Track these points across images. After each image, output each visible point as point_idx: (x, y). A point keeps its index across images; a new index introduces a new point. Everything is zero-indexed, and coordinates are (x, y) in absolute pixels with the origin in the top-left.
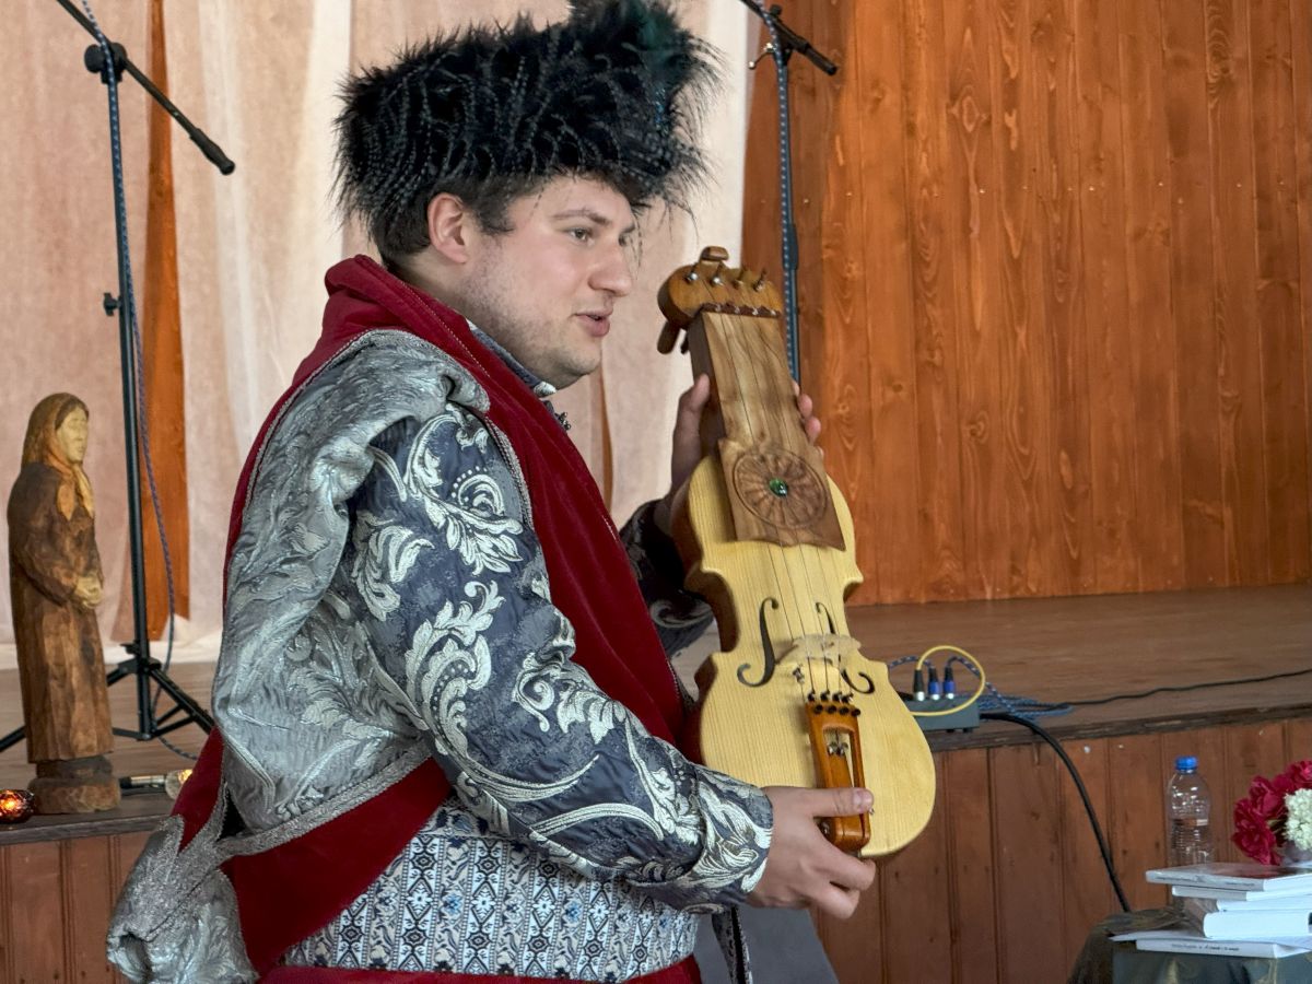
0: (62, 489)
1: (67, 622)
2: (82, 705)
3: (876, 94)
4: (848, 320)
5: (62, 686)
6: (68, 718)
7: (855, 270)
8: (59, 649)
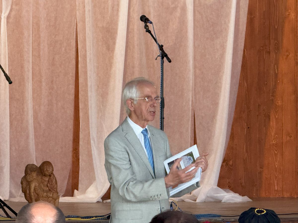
3: (287, 54)
4: (277, 117)
7: (279, 103)
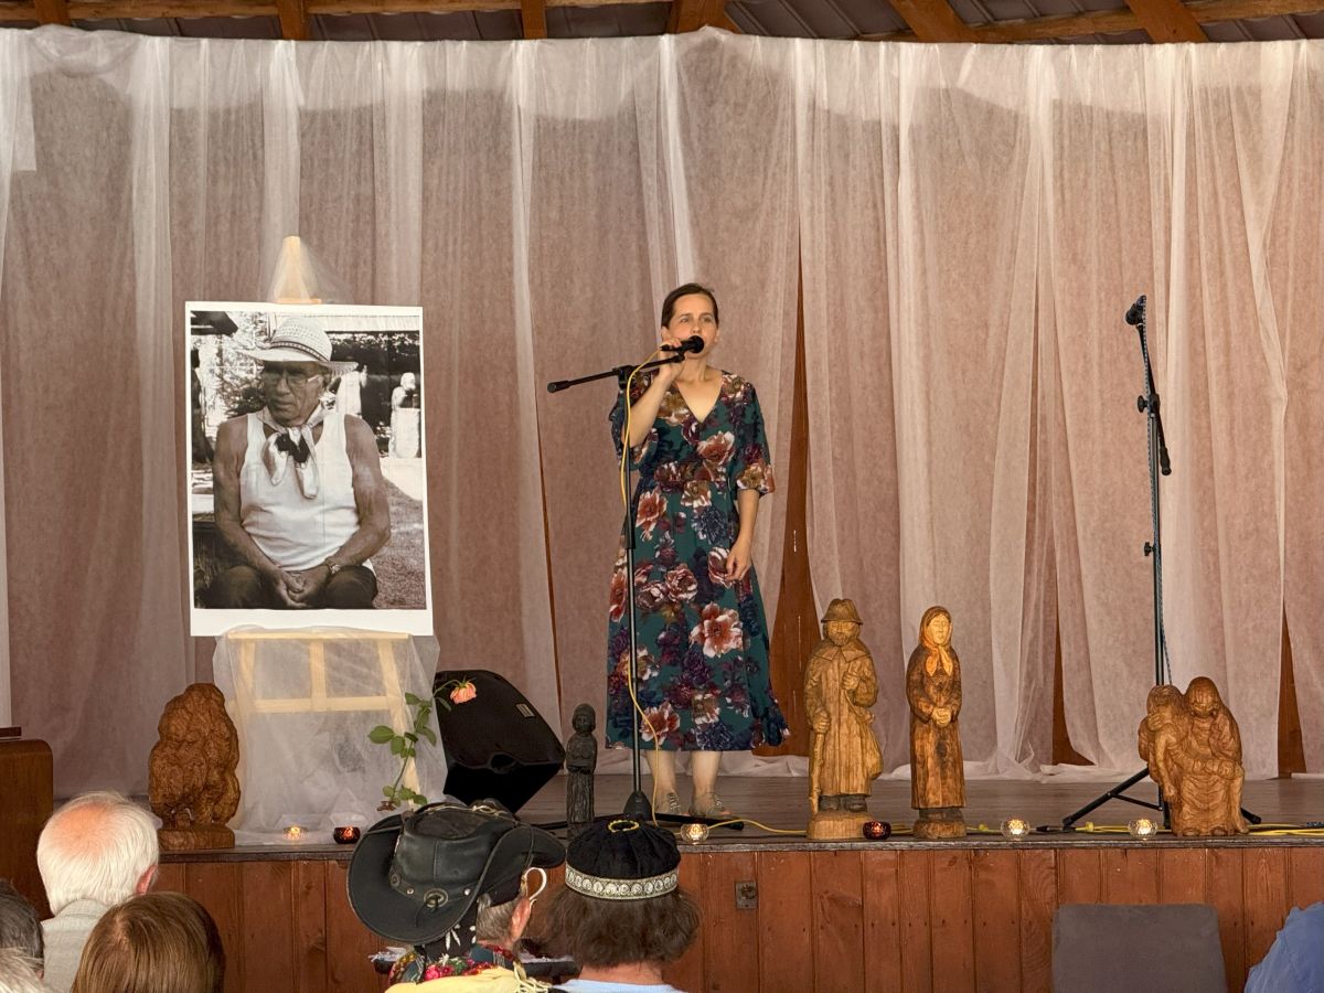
0: (930, 658)
1: (928, 731)
2: (933, 778)
5: (923, 767)
6: (925, 785)
8: (922, 747)
